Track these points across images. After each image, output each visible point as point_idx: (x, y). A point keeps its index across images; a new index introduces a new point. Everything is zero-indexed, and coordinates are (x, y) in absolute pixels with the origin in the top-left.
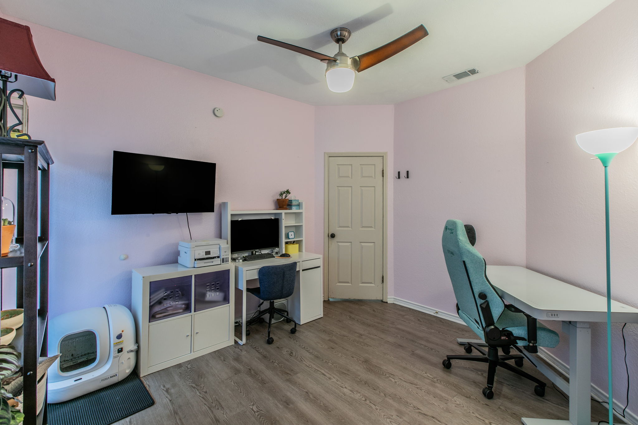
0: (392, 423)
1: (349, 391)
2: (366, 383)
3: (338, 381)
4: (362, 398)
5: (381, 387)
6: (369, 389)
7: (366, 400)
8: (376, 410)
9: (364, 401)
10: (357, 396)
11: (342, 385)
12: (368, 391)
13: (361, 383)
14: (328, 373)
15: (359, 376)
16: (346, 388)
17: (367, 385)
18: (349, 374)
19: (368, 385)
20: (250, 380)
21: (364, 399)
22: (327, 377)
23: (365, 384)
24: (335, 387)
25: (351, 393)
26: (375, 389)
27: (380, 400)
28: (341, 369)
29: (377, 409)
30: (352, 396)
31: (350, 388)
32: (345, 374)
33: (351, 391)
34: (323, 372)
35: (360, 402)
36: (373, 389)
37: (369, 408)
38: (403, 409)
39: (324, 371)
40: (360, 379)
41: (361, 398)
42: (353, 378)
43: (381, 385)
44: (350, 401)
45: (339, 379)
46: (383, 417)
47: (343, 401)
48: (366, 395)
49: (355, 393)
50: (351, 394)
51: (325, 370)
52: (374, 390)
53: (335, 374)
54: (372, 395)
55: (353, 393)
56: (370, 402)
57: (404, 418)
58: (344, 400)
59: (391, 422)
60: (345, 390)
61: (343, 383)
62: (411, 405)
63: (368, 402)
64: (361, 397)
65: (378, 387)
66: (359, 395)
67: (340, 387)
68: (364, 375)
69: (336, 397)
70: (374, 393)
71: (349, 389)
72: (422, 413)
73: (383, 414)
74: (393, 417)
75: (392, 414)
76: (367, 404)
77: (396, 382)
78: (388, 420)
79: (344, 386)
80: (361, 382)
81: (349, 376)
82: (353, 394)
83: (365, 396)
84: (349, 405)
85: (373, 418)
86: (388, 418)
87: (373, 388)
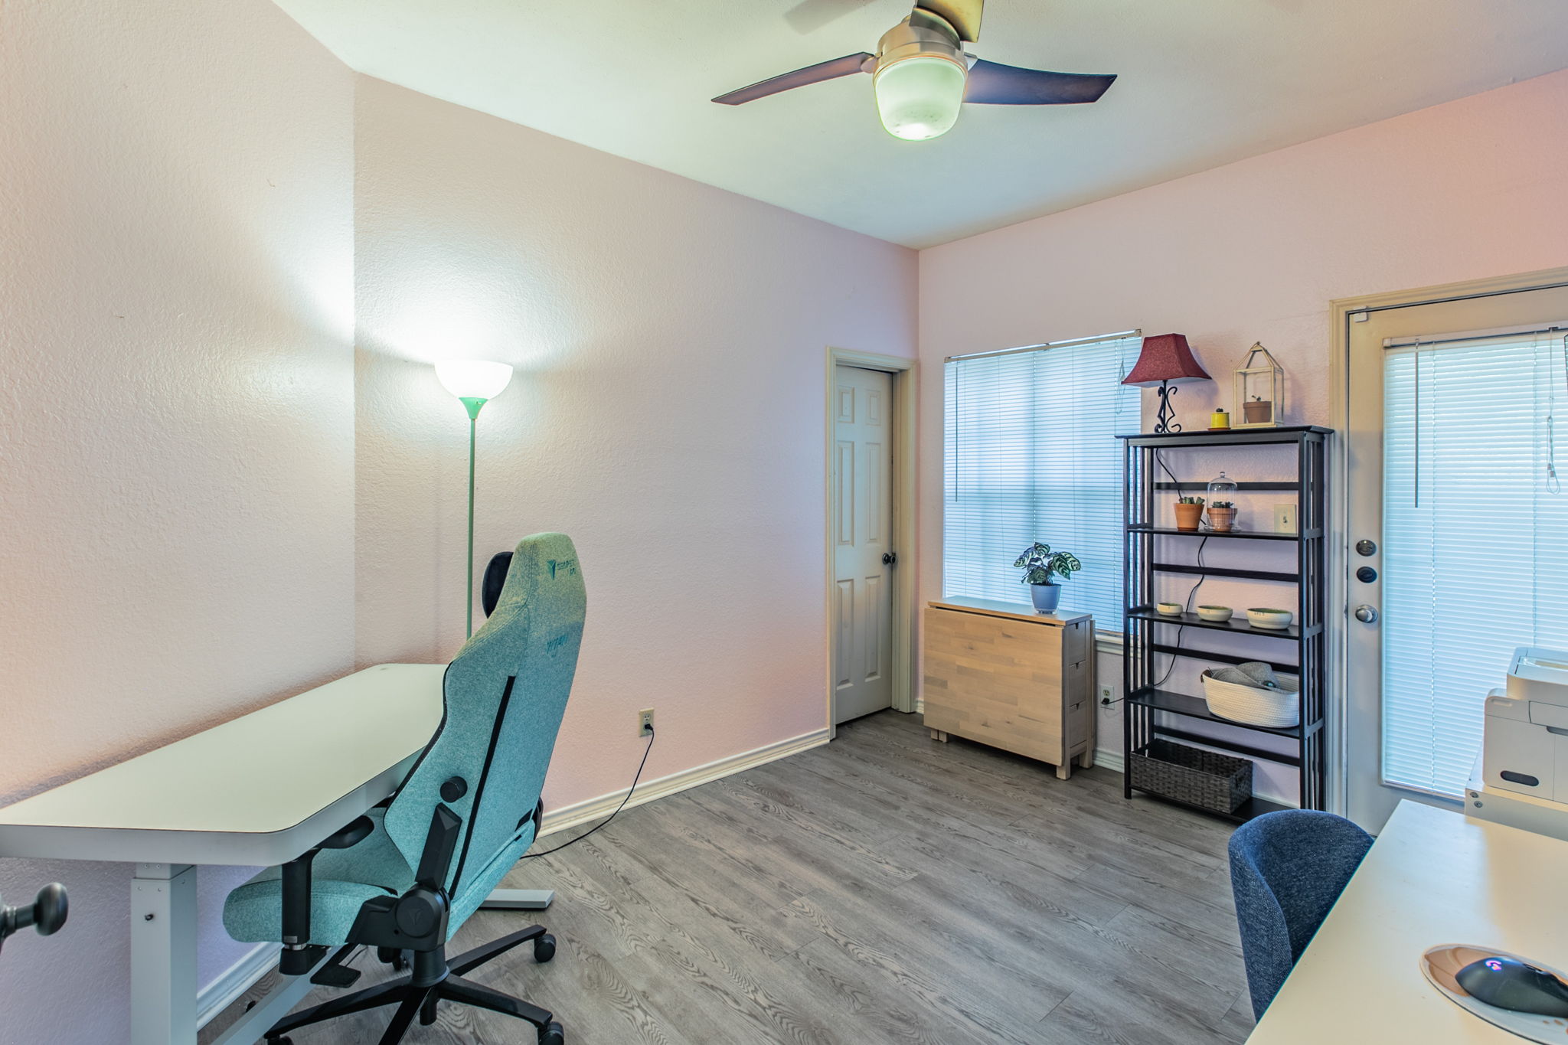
0: (801, 905)
1: (886, 965)
2: (840, 989)
3: (919, 992)
4: (853, 950)
5: (801, 976)
6: (835, 970)
7: (846, 945)
8: (827, 925)
9: (850, 943)
10: (865, 953)
11: (905, 981)
12: (836, 966)
13: (853, 989)
14: (954, 1018)
15: (857, 1012)
16: (895, 974)
17: (838, 981)
18: (888, 1019)
19: (834, 981)
20: (1169, 993)
21: (851, 947)
22: (952, 1004)
23: (842, 985)
24: (925, 975)
25: (880, 961)
26: (819, 970)
27: (812, 945)
28: (916, 1036)
29: (825, 927)
30: (877, 954)
31: (883, 972)
32: (900, 1019)
33: (882, 966)
34: (970, 1024)
35: (861, 941)
36: (823, 972)
37: (841, 929)
38: (767, 929)
39: (969, 1029)
40: (854, 1001)
41: (857, 949)
42: (875, 1005)
43: (801, 983)
44: (884, 943)
45: (918, 1000)
46: (816, 915)
47: (898, 941)
48: (843, 956)
49: (871, 961)
50: (881, 958)
51: (965, 1031)
52: (822, 967)
53: (931, 1015)
54: (829, 956)
55: (874, 961)
56: (836, 940)
57: (773, 912)
58: (897, 944)
59: (803, 907)
60: (896, 968)
61: (902, 988)
62: (746, 936)
63: (842, 941)
64: (856, 951)
65: (808, 977)
66: (860, 955)
67: (911, 975)
68: (843, 1015)
69: (917, 951)
70: (822, 959)
71: (887, 969)
72: (732, 921)
73: (815, 918)
74: (794, 914)
75: (795, 918)
76: (845, 936)
77: (755, 991)
78: (807, 910)
79: (900, 977)
80: (853, 992)
81: (887, 1009)
82: (876, 958)
83: (847, 953)
84: (885, 934)
85: (836, 912)
86: (807, 913)
87: (822, 974)
